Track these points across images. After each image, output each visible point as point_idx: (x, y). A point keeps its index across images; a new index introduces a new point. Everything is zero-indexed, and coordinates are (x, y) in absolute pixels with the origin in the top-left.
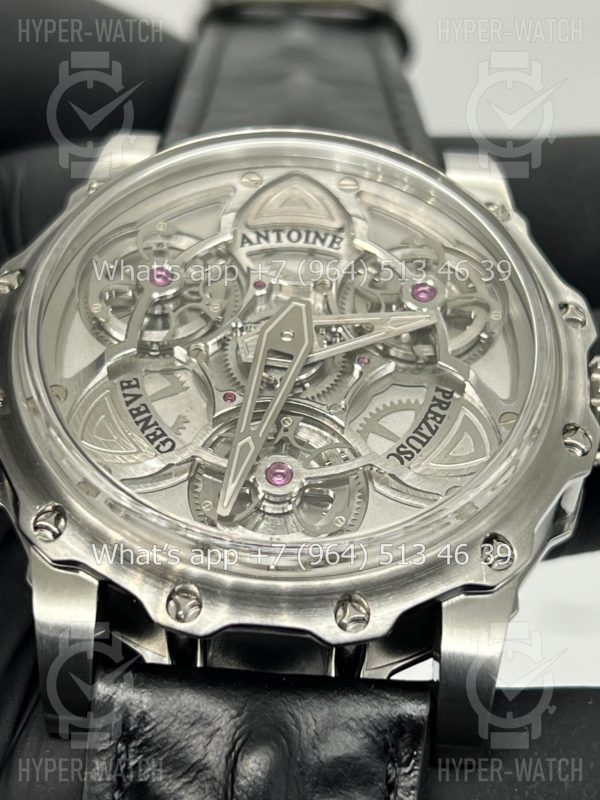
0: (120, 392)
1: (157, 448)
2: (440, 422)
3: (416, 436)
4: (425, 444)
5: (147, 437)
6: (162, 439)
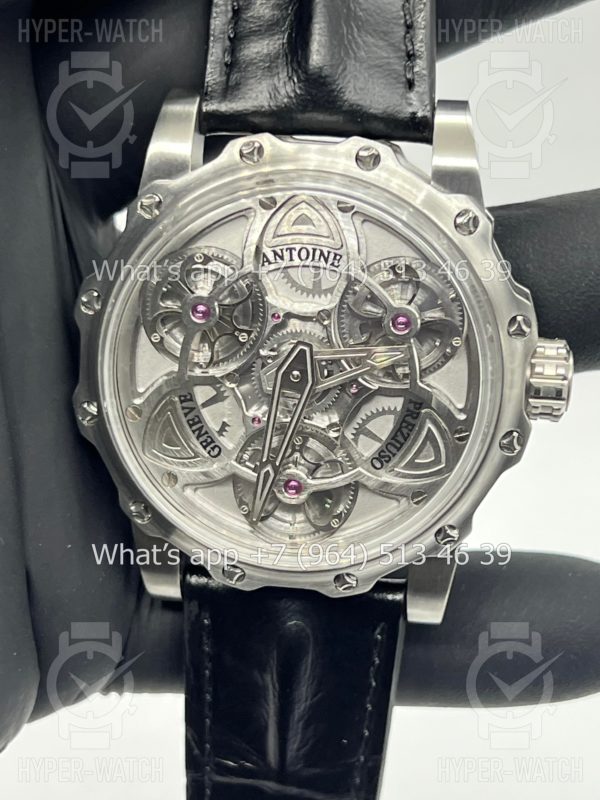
1: (209, 453)
2: (411, 430)
3: (393, 442)
4: (399, 449)
5: (201, 443)
6: (212, 445)
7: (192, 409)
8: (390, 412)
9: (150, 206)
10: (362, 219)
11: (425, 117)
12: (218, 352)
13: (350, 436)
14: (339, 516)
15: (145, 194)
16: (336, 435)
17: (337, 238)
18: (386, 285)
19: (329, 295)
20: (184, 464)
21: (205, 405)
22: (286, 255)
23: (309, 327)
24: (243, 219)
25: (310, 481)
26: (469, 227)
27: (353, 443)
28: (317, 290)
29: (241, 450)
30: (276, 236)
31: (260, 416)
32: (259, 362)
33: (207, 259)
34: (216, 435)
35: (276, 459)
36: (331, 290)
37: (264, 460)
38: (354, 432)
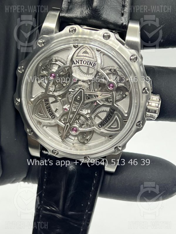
0: (44, 102)
1: (51, 117)
2: (111, 117)
3: (105, 120)
4: (107, 122)
5: (49, 114)
6: (53, 115)
7: (48, 104)
8: (105, 111)
9: (41, 43)
10: (103, 54)
11: (125, 25)
12: (57, 88)
13: (93, 117)
14: (87, 140)
15: (40, 39)
16: (89, 116)
17: (95, 58)
18: (108, 74)
19: (91, 75)
20: (44, 120)
21: (52, 103)
22: (80, 62)
23: (84, 84)
24: (68, 50)
25: (80, 129)
26: (134, 60)
27: (94, 119)
28: (88, 73)
29: (61, 117)
30: (77, 56)
31: (67, 108)
32: (69, 92)
33: (56, 61)
34: (54, 112)
35: (71, 121)
36: (92, 74)
37: (67, 121)
38: (94, 116)
